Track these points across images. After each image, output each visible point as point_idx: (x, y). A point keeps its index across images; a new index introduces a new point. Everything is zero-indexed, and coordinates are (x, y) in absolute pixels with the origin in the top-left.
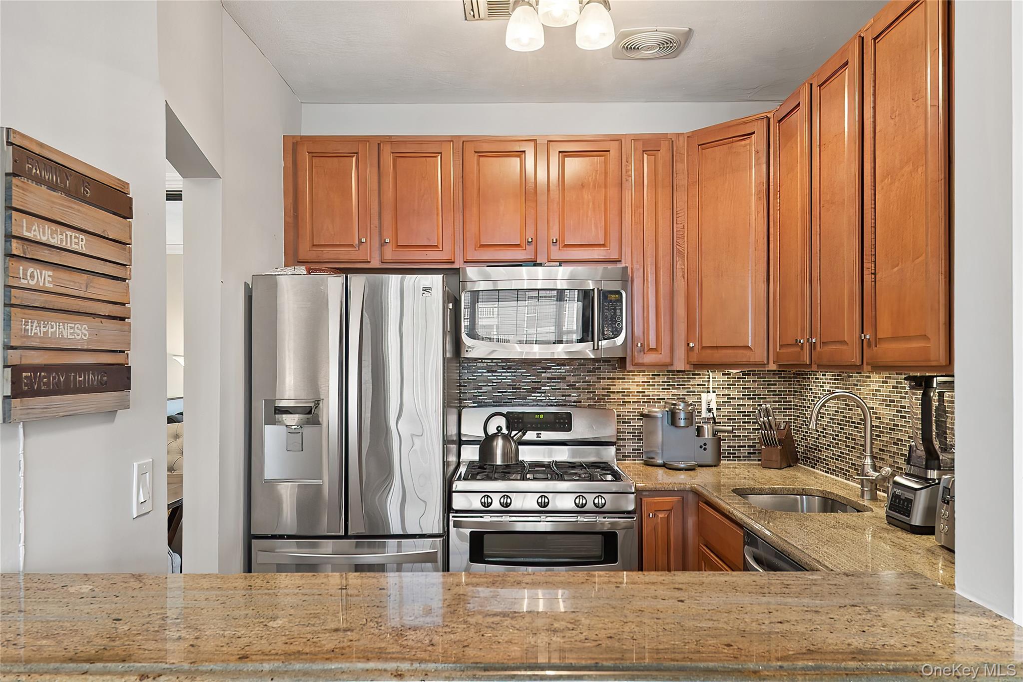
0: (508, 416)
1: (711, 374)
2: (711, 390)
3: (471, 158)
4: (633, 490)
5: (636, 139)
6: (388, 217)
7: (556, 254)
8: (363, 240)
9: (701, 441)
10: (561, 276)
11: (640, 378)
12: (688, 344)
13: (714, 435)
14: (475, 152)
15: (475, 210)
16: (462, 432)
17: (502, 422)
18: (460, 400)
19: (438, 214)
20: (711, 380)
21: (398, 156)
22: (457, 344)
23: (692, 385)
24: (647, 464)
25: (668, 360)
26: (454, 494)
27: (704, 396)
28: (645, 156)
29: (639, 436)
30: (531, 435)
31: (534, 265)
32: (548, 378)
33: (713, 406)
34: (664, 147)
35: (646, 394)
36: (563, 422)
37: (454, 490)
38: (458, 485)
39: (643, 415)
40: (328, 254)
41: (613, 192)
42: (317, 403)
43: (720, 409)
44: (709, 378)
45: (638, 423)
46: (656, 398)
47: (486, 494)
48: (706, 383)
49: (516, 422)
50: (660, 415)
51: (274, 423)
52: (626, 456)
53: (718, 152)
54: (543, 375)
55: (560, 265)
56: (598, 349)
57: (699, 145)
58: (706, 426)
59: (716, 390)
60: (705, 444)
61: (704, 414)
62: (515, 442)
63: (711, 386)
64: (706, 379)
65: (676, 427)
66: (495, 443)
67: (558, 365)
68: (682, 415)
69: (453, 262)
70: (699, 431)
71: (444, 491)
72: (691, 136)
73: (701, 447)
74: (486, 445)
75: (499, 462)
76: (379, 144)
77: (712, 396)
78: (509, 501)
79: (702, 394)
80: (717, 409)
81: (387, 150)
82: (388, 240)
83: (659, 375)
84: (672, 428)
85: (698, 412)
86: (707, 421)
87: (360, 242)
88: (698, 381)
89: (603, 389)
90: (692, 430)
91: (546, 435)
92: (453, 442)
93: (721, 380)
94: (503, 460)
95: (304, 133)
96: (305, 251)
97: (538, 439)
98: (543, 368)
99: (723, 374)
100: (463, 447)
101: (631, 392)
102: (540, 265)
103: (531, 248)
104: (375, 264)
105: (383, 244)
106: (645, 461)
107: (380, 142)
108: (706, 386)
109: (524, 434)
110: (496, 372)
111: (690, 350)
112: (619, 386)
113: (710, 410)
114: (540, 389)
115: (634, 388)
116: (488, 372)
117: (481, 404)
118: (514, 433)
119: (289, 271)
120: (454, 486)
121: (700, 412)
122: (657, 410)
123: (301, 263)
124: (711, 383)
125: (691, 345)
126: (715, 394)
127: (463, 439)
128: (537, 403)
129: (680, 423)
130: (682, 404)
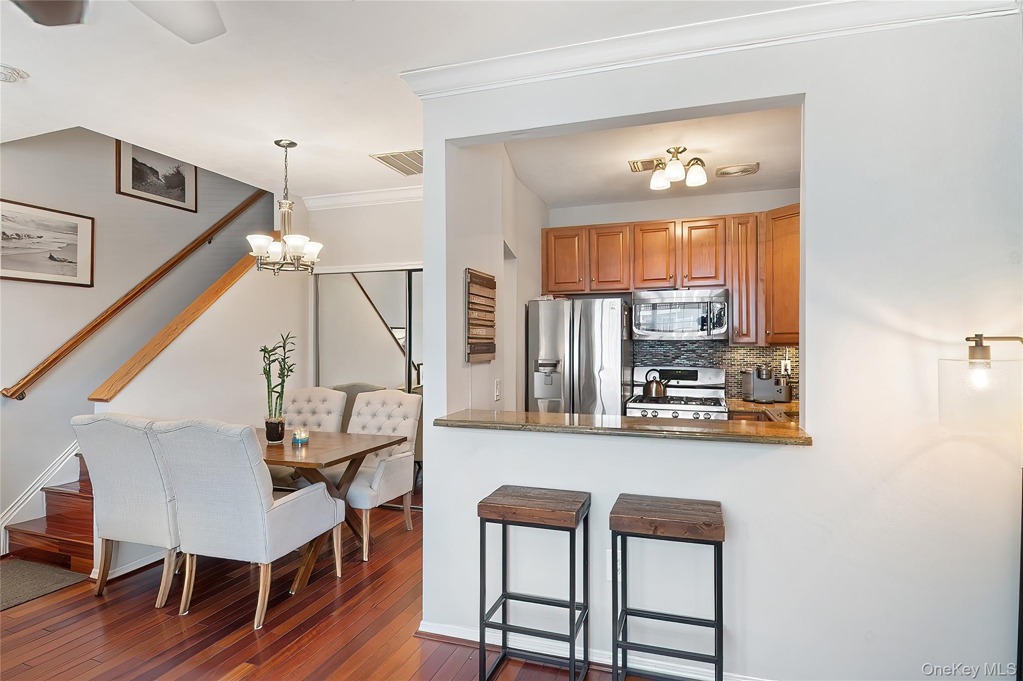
0: (660, 372)
1: (787, 349)
2: (787, 358)
3: (639, 234)
4: (727, 411)
5: (735, 217)
6: (594, 267)
7: (687, 282)
8: (581, 280)
9: (778, 388)
10: (696, 295)
11: (742, 351)
12: (766, 332)
13: (787, 384)
14: (641, 230)
15: (641, 261)
16: (634, 380)
17: (657, 375)
18: (634, 363)
19: (620, 264)
20: (787, 352)
21: (599, 235)
22: (631, 333)
23: (775, 355)
24: (744, 400)
25: (754, 341)
26: (627, 409)
27: (783, 362)
28: (740, 226)
29: (740, 384)
30: (673, 382)
31: (674, 290)
32: (685, 351)
33: (789, 368)
34: (752, 221)
35: (745, 360)
36: (693, 376)
37: (627, 407)
38: (630, 405)
39: (742, 372)
40: (563, 287)
41: (721, 248)
42: (558, 362)
43: (793, 370)
44: (786, 351)
45: (740, 377)
46: (752, 362)
47: (644, 410)
48: (784, 354)
49: (666, 375)
50: (752, 372)
51: (537, 371)
52: (733, 396)
53: (782, 223)
54: (682, 349)
55: (689, 289)
56: (710, 335)
57: (772, 219)
58: (782, 380)
59: (791, 358)
60: (781, 390)
61: (783, 373)
62: (663, 385)
63: (787, 356)
64: (784, 352)
65: (761, 379)
66: (652, 385)
67: (691, 344)
68: (764, 372)
69: (629, 289)
70: (777, 383)
71: (622, 408)
72: (767, 214)
73: (778, 391)
74: (647, 386)
75: (654, 395)
76: (589, 230)
77: (788, 362)
78: (656, 414)
79: (782, 361)
80: (791, 370)
81: (593, 233)
82: (594, 279)
83: (754, 349)
84: (759, 379)
85: (779, 371)
86: (784, 376)
87: (580, 280)
88: (778, 353)
89: (718, 357)
90: (773, 381)
91: (682, 383)
92: (628, 385)
93: (794, 352)
94: (656, 394)
95: (551, 227)
96: (552, 287)
97: (678, 384)
98: (682, 345)
99: (795, 349)
100: (635, 388)
101: (736, 359)
102: (677, 289)
103: (672, 280)
104: (587, 291)
105: (591, 281)
106: (743, 398)
107: (589, 229)
108: (784, 356)
109: (669, 381)
110: (654, 347)
111: (767, 335)
112: (728, 355)
113: (786, 370)
114: (680, 357)
115: (738, 357)
116: (650, 347)
117: (645, 365)
118: (662, 381)
119: (545, 298)
120: (627, 405)
121: (780, 371)
122: (750, 370)
123: (550, 292)
124: (787, 354)
125: (768, 332)
126: (790, 361)
127: (635, 383)
128: (679, 364)
129: (763, 377)
130: (764, 366)
